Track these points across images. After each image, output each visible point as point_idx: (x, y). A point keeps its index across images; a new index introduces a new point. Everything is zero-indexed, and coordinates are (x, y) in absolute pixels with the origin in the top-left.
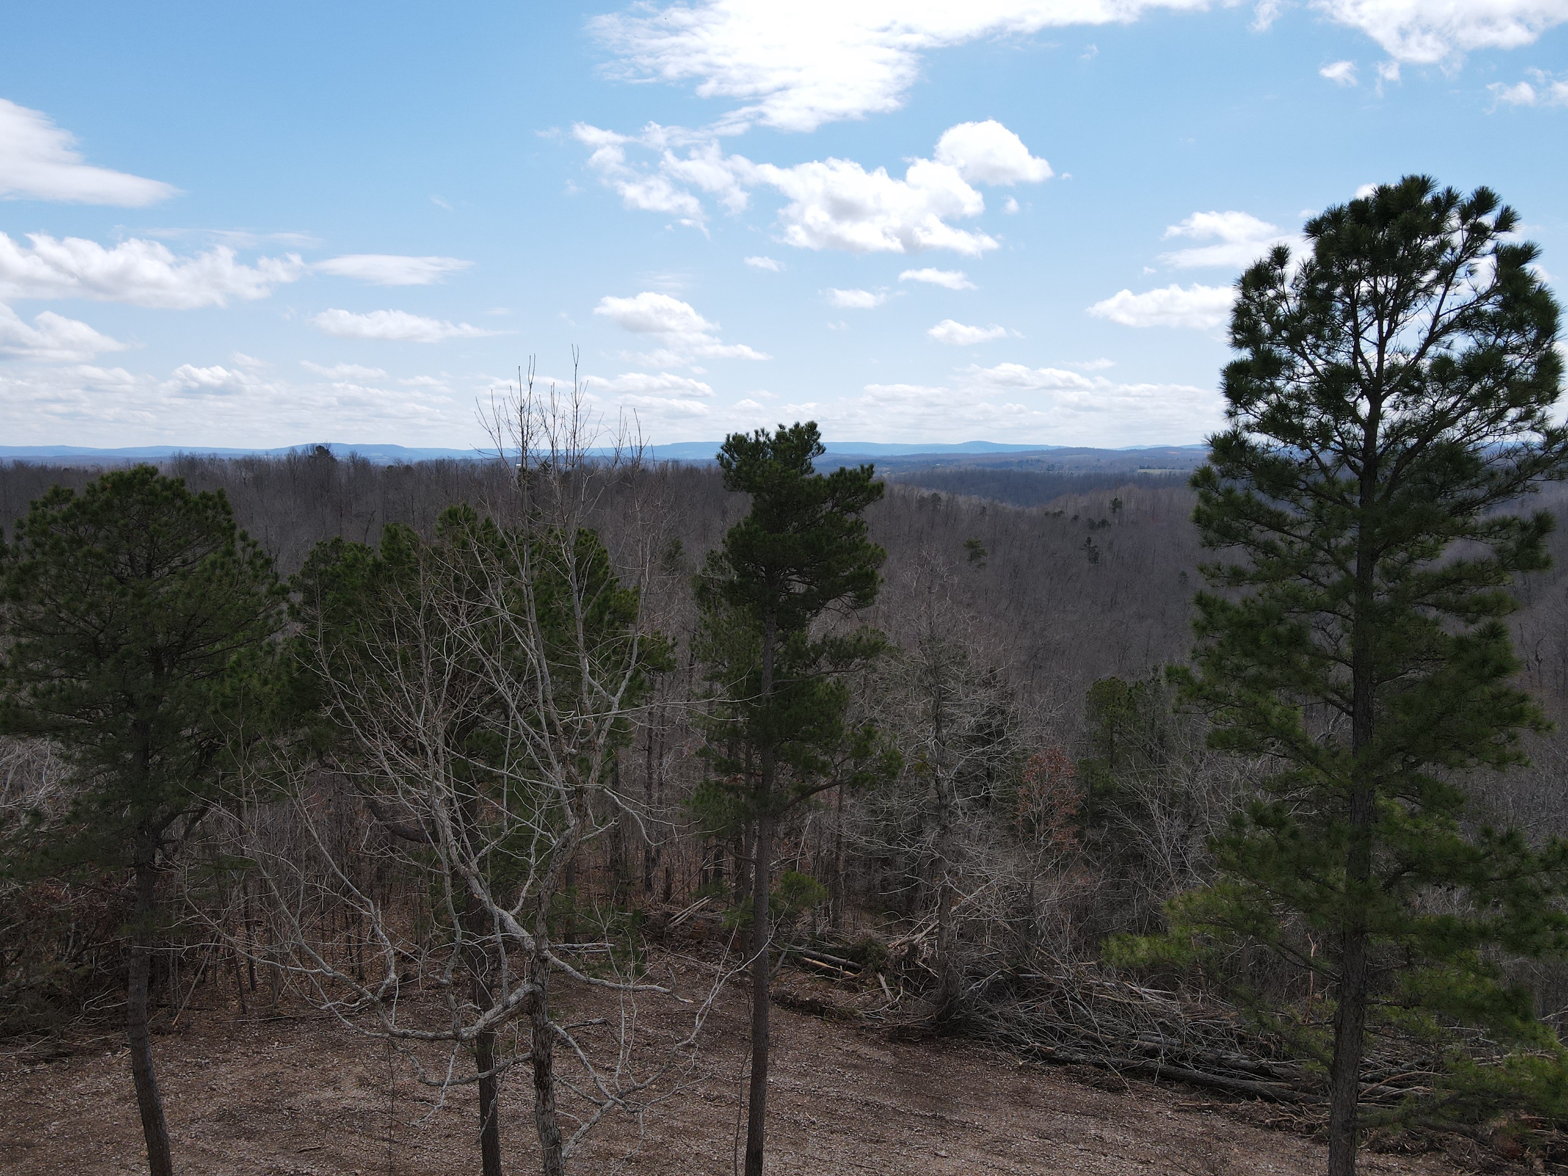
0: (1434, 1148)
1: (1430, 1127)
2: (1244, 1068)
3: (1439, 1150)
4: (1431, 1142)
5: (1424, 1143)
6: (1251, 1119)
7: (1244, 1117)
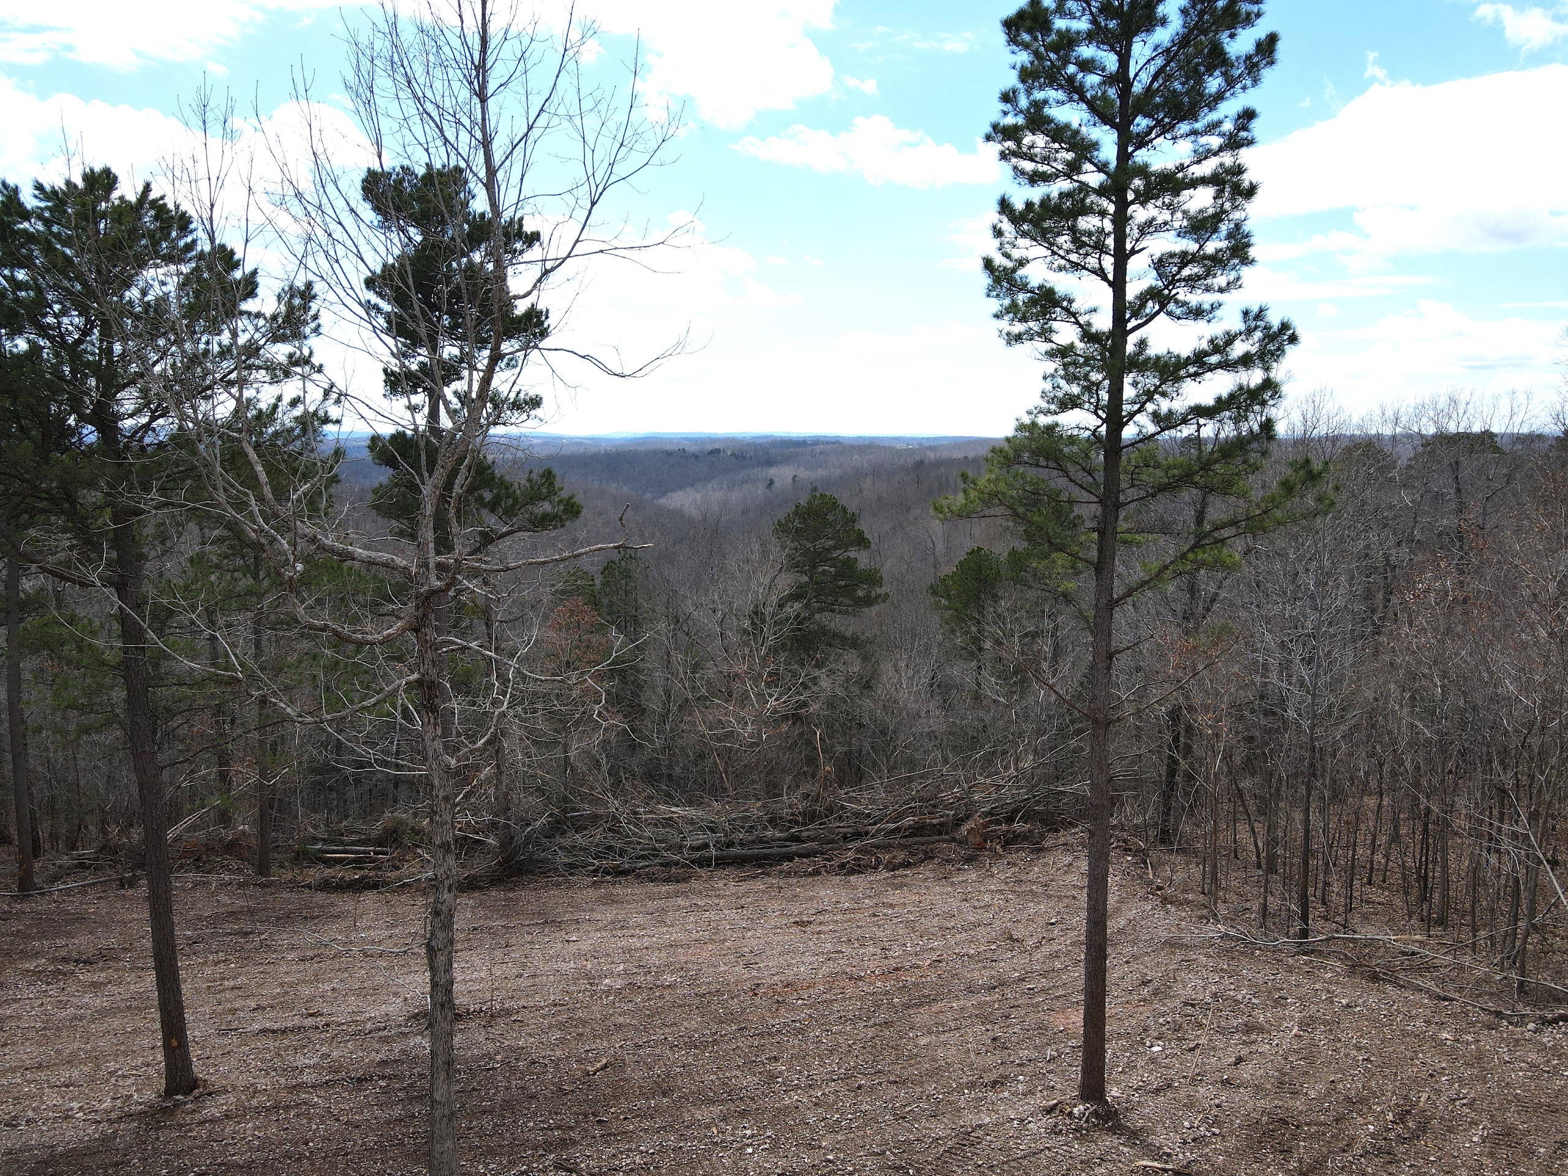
0: (928, 857)
1: (923, 844)
2: (779, 839)
3: (932, 858)
4: (925, 853)
5: (921, 855)
6: (796, 873)
7: (789, 873)
